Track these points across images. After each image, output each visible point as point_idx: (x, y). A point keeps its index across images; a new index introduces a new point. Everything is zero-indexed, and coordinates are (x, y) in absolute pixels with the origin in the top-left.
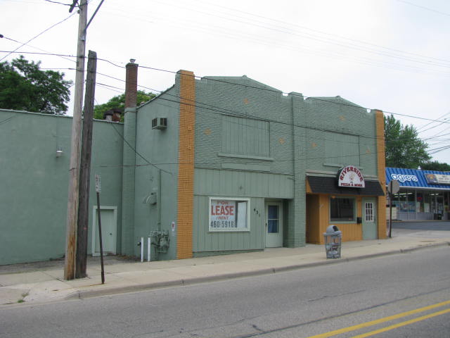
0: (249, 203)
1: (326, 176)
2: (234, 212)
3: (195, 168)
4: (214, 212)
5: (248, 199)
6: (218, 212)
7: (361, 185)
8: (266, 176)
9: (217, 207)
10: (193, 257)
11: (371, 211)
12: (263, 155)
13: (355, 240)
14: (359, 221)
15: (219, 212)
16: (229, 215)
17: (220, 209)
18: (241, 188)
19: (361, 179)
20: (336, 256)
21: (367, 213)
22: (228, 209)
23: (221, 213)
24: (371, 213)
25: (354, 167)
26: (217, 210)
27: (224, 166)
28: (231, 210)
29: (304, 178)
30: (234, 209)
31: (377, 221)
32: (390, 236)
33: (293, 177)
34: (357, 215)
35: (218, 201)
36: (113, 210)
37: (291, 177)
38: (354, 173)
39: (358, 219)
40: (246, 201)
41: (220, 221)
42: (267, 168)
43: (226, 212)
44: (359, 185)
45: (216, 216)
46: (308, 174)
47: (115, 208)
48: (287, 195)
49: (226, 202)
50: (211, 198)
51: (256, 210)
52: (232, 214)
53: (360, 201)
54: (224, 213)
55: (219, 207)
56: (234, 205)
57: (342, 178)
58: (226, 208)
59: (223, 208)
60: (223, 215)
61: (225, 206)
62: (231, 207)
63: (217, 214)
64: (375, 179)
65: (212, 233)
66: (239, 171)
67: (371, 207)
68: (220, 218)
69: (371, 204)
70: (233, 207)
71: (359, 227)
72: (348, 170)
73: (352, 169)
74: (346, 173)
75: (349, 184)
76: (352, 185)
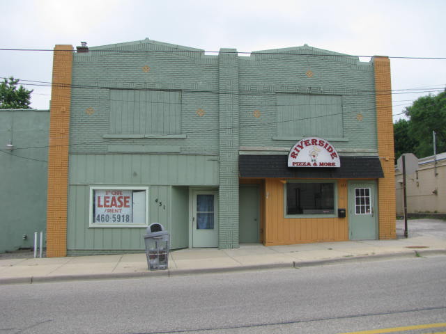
0: (147, 191)
2: (129, 204)
3: (71, 153)
4: (102, 203)
5: (147, 188)
6: (107, 204)
7: (333, 164)
8: (174, 158)
9: (105, 198)
10: (67, 256)
13: (333, 240)
14: (342, 215)
15: (109, 204)
16: (123, 208)
17: (110, 200)
18: (135, 174)
19: (333, 155)
21: (358, 203)
22: (123, 200)
23: (112, 205)
24: (368, 203)
25: (318, 139)
26: (106, 202)
27: (112, 148)
28: (126, 202)
29: (236, 158)
30: (130, 200)
31: (377, 213)
32: (406, 236)
33: (217, 157)
34: (338, 205)
39: (339, 210)
40: (145, 190)
41: (110, 214)
42: (176, 149)
43: (118, 204)
45: (104, 209)
46: (241, 153)
48: (209, 181)
49: (119, 192)
50: (92, 188)
51: (159, 201)
52: (128, 206)
53: (343, 186)
54: (116, 205)
55: (108, 197)
56: (131, 195)
57: (294, 156)
58: (119, 199)
59: (114, 199)
60: (114, 207)
61: (117, 197)
62: (125, 198)
63: (105, 206)
64: (373, 155)
65: (94, 228)
66: (132, 153)
67: (368, 194)
68: (109, 211)
69: (367, 190)
70: (129, 197)
71: (342, 222)
72: (307, 143)
73: (314, 142)
74: (302, 147)
75: (309, 164)
76: (315, 164)
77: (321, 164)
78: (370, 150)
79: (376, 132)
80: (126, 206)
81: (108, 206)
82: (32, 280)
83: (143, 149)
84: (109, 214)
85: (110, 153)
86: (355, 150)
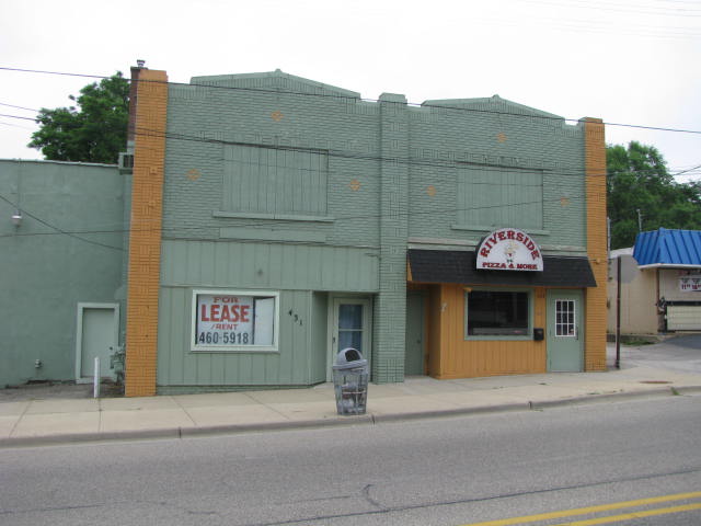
0: (278, 299)
1: (464, 249)
2: (249, 316)
3: (163, 238)
4: (208, 315)
5: (277, 294)
6: (216, 316)
7: (535, 266)
8: (316, 250)
9: (213, 307)
10: (157, 394)
11: (571, 316)
12: (310, 213)
13: (527, 372)
14: (539, 336)
15: (219, 316)
16: (239, 323)
17: (220, 310)
18: (260, 273)
19: (535, 254)
20: (350, 411)
21: (559, 321)
22: (238, 311)
23: (223, 318)
24: (571, 321)
25: (516, 231)
26: (213, 313)
27: (226, 233)
28: (244, 313)
29: (403, 254)
30: (250, 311)
31: (583, 336)
32: (617, 366)
33: (377, 252)
34: (534, 322)
35: (216, 298)
36: (113, 310)
37: (375, 252)
38: (517, 242)
39: (536, 331)
40: (273, 297)
41: (221, 332)
42: (320, 237)
43: (232, 316)
44: (529, 266)
45: (211, 323)
46: (411, 247)
47: (116, 306)
48: (365, 285)
49: (234, 299)
50: (195, 292)
51: (294, 313)
52: (247, 320)
53: (540, 296)
54: (228, 318)
55: (218, 306)
56: (250, 304)
57: (485, 253)
58: (233, 309)
59: (225, 308)
60: (226, 321)
61: (230, 305)
62: (243, 308)
63: (213, 319)
64: (580, 255)
65: (197, 353)
66: (257, 242)
67: (571, 309)
68: (219, 327)
69: (571, 304)
70: (247, 307)
71: (538, 347)
72: (501, 236)
73: (511, 235)
74: (495, 242)
75: (504, 265)
76: (511, 266)
77: (519, 266)
78: (577, 248)
79: (585, 224)
80: (243, 320)
81: (217, 320)
82: (180, 433)
83: (274, 236)
84: (218, 331)
85: (224, 240)
86: (558, 247)
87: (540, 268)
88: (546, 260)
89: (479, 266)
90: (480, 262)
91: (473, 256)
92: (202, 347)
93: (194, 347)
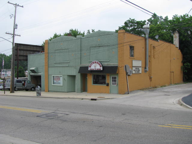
3: (48, 67)
5: (62, 76)
7: (100, 69)
8: (67, 68)
11: (116, 80)
14: (108, 85)
15: (56, 79)
18: (60, 72)
19: (101, 66)
21: (113, 81)
24: (116, 82)
27: (56, 66)
32: (128, 93)
34: (107, 82)
35: (56, 76)
42: (68, 65)
43: (58, 79)
44: (99, 69)
46: (81, 66)
49: (58, 77)
50: (52, 76)
51: (65, 79)
52: (60, 80)
57: (90, 67)
64: (116, 65)
66: (59, 67)
67: (116, 78)
70: (60, 78)
72: (93, 63)
73: (95, 62)
74: (92, 64)
75: (94, 69)
76: (95, 69)
77: (97, 69)
83: (62, 66)
84: (56, 82)
85: (56, 67)
86: (111, 64)
87: (102, 69)
88: (103, 67)
89: (89, 70)
90: (89, 69)
91: (88, 67)
92: (55, 85)
93: (53, 85)
